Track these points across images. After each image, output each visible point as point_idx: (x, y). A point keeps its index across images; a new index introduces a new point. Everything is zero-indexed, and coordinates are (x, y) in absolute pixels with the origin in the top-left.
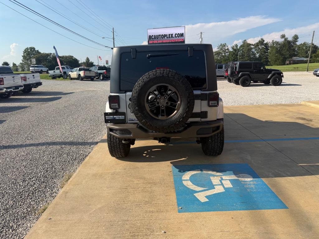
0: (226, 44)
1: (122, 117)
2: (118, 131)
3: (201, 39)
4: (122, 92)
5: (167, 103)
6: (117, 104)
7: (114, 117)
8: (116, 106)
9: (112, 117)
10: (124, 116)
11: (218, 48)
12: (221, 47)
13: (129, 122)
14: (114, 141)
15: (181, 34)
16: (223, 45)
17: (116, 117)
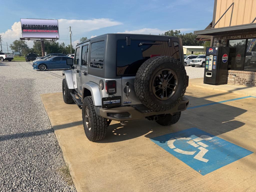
0: (86, 38)
1: (118, 101)
2: (117, 115)
3: (70, 32)
4: (118, 77)
5: (168, 85)
6: (114, 89)
7: (111, 101)
8: (113, 90)
9: (109, 101)
10: (120, 100)
11: (81, 41)
12: (83, 40)
13: (123, 105)
14: (101, 125)
15: (54, 26)
16: (85, 38)
17: (112, 101)
